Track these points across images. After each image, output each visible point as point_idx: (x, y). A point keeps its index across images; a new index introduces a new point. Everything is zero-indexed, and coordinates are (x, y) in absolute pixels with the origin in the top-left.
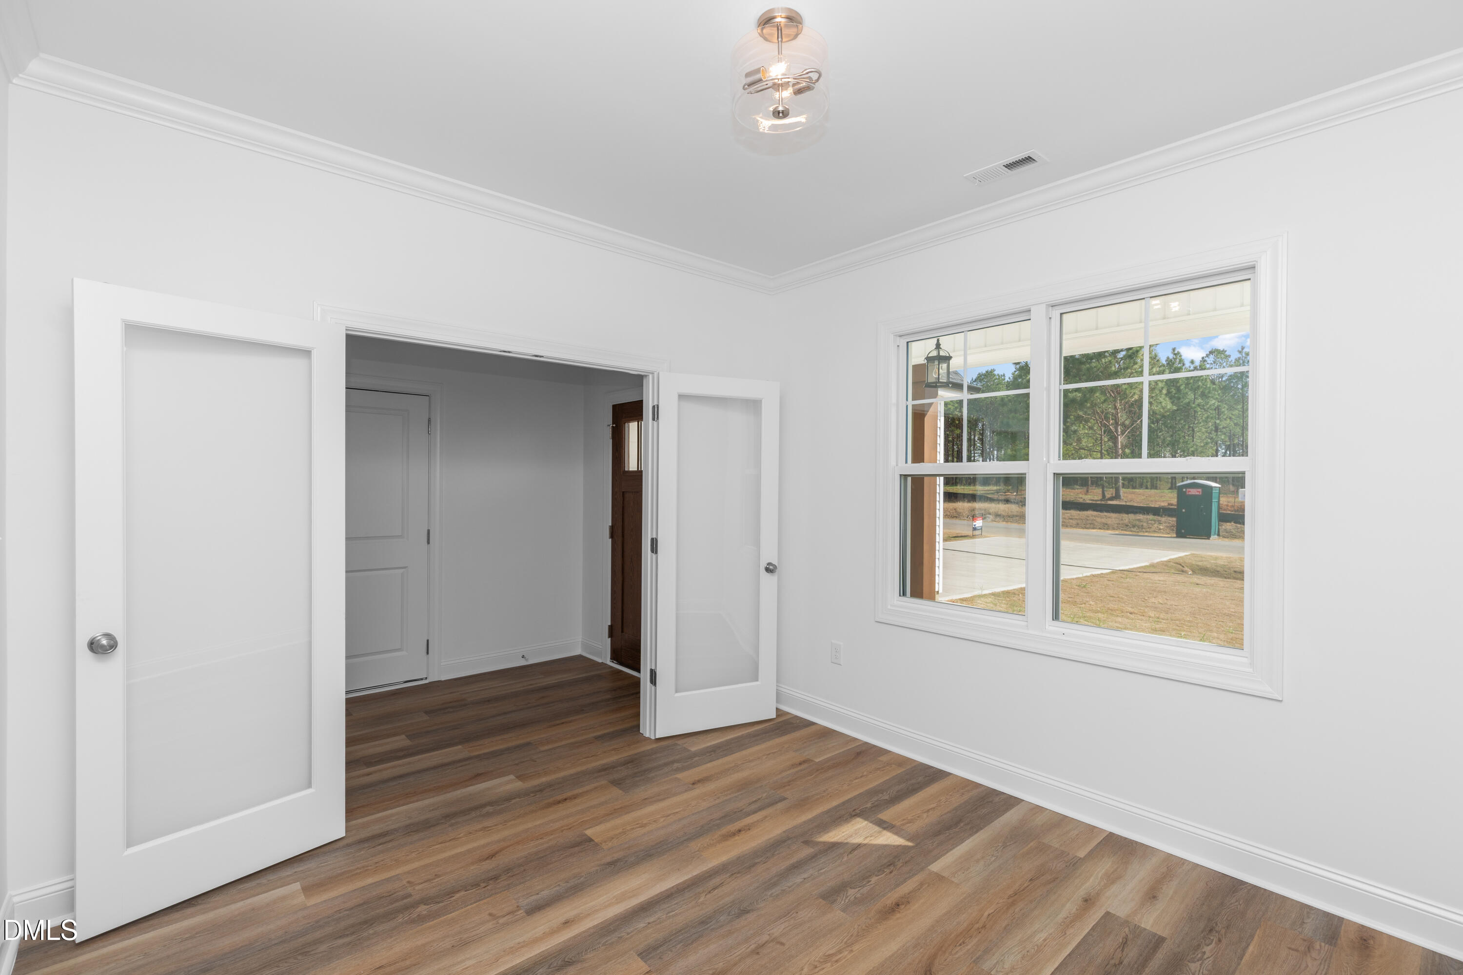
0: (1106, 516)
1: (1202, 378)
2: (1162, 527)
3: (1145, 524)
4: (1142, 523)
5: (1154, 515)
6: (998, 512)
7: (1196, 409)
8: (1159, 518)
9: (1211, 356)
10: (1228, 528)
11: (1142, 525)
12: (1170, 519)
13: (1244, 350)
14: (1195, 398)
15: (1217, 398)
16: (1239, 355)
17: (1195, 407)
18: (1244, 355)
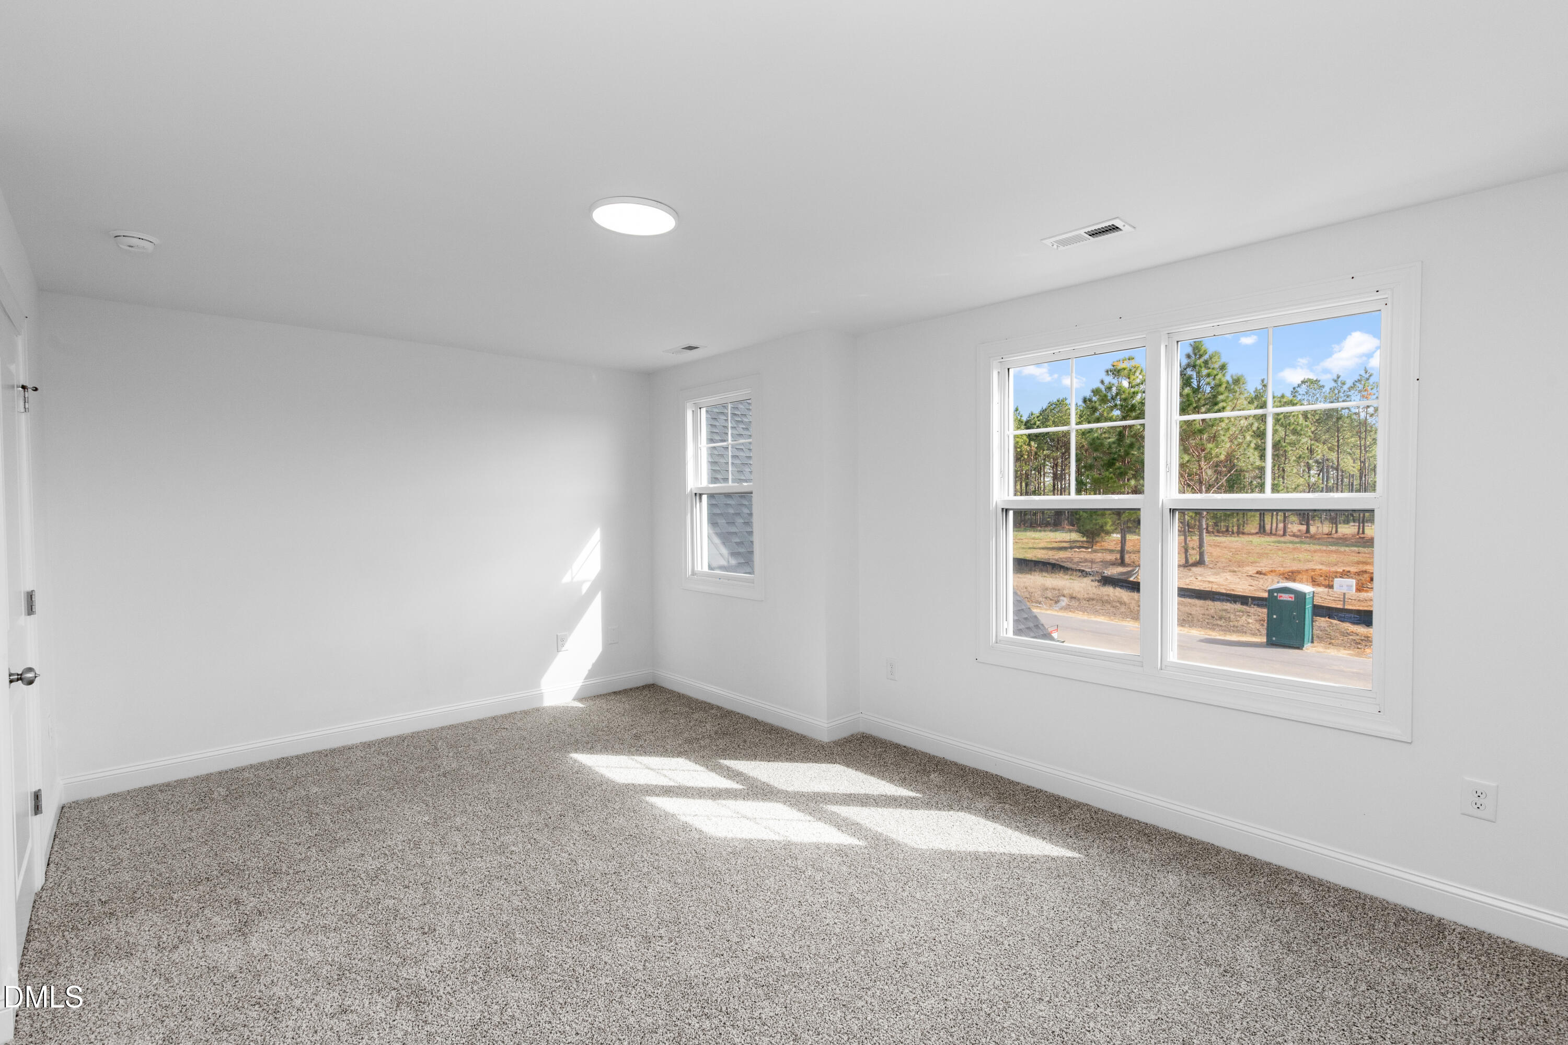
0: (1190, 603)
1: (1293, 414)
2: (1250, 621)
3: (1232, 616)
4: (1228, 615)
5: (1242, 604)
6: (1072, 593)
7: (1286, 448)
8: (1248, 608)
9: (1304, 386)
10: (1322, 625)
11: (1230, 617)
12: (1259, 609)
13: (1340, 379)
14: (1286, 435)
15: (1310, 436)
16: (1334, 384)
17: (1285, 447)
18: (1339, 384)
